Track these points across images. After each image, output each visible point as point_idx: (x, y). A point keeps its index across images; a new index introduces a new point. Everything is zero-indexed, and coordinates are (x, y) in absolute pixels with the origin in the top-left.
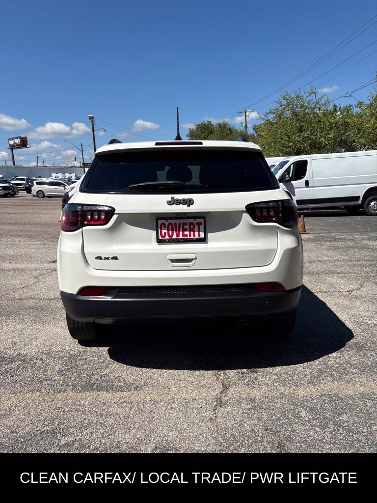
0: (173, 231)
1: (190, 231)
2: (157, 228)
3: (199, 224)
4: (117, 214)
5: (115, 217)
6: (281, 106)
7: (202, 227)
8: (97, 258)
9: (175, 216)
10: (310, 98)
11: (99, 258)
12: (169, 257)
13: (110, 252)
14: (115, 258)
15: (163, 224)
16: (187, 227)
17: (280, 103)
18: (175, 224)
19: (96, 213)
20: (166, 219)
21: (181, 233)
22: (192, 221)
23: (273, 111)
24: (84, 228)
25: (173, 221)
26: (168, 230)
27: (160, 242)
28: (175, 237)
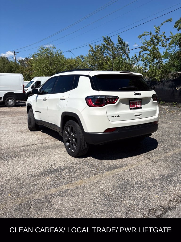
0: (133, 105)
1: (138, 105)
2: (130, 104)
3: (140, 102)
4: (119, 99)
5: (118, 100)
6: (41, 52)
7: (141, 103)
8: (112, 117)
9: (134, 99)
10: (53, 50)
11: (113, 117)
12: (135, 114)
13: (116, 114)
14: (119, 116)
15: (131, 102)
16: (137, 103)
17: (40, 50)
18: (134, 102)
19: (111, 99)
20: (132, 100)
21: (136, 105)
22: (138, 101)
23: (37, 54)
24: (107, 105)
25: (133, 101)
26: (132, 105)
27: (131, 109)
28: (134, 107)
